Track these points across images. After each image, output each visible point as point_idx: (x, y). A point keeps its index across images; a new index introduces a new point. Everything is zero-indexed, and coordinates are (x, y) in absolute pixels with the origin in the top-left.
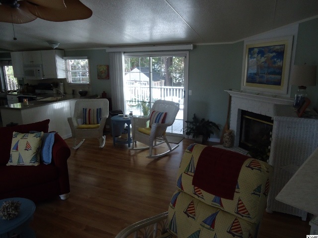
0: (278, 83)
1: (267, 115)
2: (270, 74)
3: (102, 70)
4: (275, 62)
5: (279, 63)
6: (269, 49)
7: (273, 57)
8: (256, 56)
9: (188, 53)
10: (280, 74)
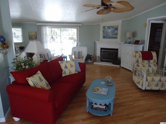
0: (116, 38)
1: (111, 48)
2: (113, 35)
3: (32, 34)
4: (114, 31)
5: (116, 31)
6: (112, 27)
7: (114, 30)
8: (106, 29)
9: (78, 27)
10: (117, 35)
